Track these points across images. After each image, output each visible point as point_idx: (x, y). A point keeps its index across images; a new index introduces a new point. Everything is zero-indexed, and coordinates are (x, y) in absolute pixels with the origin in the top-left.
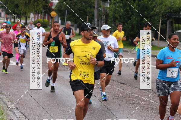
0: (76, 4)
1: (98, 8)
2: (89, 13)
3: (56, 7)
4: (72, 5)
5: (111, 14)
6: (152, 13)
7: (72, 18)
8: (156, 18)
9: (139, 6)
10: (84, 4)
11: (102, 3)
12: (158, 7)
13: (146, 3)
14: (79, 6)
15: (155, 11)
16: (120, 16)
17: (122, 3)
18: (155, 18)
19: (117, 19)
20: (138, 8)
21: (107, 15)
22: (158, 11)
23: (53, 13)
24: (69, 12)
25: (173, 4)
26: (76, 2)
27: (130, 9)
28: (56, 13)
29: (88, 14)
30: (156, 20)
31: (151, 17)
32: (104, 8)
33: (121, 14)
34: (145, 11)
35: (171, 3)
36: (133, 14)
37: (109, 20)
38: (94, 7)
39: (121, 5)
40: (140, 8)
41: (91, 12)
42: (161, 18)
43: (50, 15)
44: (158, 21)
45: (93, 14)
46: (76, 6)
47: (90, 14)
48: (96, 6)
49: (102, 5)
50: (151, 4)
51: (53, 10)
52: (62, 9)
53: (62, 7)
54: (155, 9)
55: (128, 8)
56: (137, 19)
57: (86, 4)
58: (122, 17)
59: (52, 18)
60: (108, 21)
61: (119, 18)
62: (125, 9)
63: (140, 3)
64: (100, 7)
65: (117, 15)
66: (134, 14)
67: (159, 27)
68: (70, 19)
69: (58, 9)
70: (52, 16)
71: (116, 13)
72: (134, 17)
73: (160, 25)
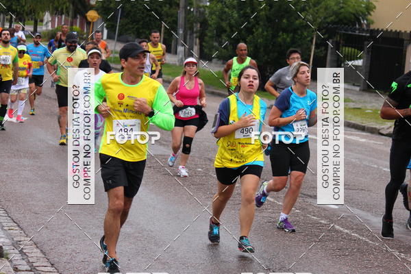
1: (185, 7)
2: (168, 16)
5: (212, 21)
6: (297, 22)
7: (131, 26)
8: (305, 34)
9: (271, 6)
12: (311, 11)
16: (231, 26)
18: (302, 33)
19: (225, 31)
20: (270, 10)
21: (204, 24)
22: (310, 18)
23: (92, 15)
24: (125, 14)
25: (341, 5)
27: (252, 12)
28: (99, 14)
29: (165, 19)
30: (306, 37)
31: (295, 31)
32: (199, 7)
33: (233, 21)
34: (282, 17)
35: (338, 3)
36: (258, 23)
37: (209, 34)
38: (178, 5)
40: (273, 10)
41: (172, 16)
42: (315, 33)
43: (86, 17)
44: (309, 39)
45: (175, 19)
47: (170, 20)
48: (182, 3)
49: (194, 1)
50: (295, 4)
51: (92, 8)
53: (111, 2)
54: (303, 14)
56: (265, 33)
58: (234, 29)
59: (89, 23)
60: (206, 35)
61: (228, 29)
62: (241, 12)
64: (191, 4)
65: (224, 24)
66: (261, 23)
67: (311, 51)
68: (126, 27)
69: (103, 7)
70: (89, 19)
71: (222, 20)
72: (261, 30)
73: (313, 47)
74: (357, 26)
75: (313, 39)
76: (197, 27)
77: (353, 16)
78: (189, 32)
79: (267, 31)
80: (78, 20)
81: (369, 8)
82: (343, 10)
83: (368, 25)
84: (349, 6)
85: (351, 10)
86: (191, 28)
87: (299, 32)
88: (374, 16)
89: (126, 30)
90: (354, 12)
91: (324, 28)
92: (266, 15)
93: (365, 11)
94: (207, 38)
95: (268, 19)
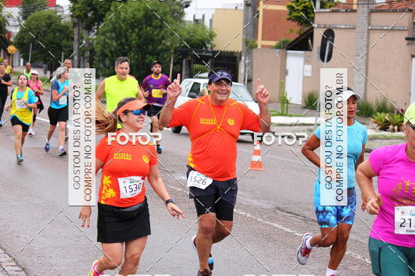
0: (45, 35)
1: (78, 40)
2: (66, 47)
3: (16, 38)
4: (39, 35)
5: (98, 49)
6: (159, 47)
7: (39, 56)
8: (166, 56)
9: (140, 37)
10: (57, 34)
11: (84, 33)
12: (169, 39)
13: (151, 32)
14: (50, 36)
15: (164, 45)
16: (112, 52)
17: (115, 32)
18: (163, 56)
19: (108, 56)
20: (139, 40)
21: (92, 51)
22: (168, 44)
23: (11, 49)
24: (35, 47)
25: (192, 34)
26: (46, 31)
27: (126, 41)
28: (16, 48)
29: (64, 49)
30: (166, 58)
31: (158, 54)
32: (88, 40)
33: (113, 49)
34: (149, 44)
35: (189, 33)
36: (131, 49)
37: (97, 59)
38: (73, 39)
39: (114, 35)
40: (141, 39)
41: (69, 47)
42: (173, 55)
43: (7, 51)
44: (168, 59)
45: (71, 49)
46: (46, 37)
47: (67, 50)
48: (76, 37)
49: (85, 36)
50: (158, 35)
51: (11, 43)
52: (25, 41)
53: (24, 39)
54: (163, 42)
55: (124, 40)
56: (136, 56)
57: (60, 35)
58: (114, 54)
59: (9, 55)
60: (94, 60)
61: (110, 55)
62: (119, 42)
63: (141, 32)
64: (82, 38)
65: (106, 51)
66: (133, 49)
67: (170, 68)
68: (36, 57)
69: (19, 42)
70: (10, 52)
71: (105, 48)
72: (133, 54)
73: (172, 65)
74: (204, 49)
75: (170, 59)
76: (87, 54)
77: (200, 42)
78: (82, 58)
79: (138, 55)
80: (2, 53)
81: (212, 36)
82: (193, 38)
83: (212, 48)
84: (197, 34)
85: (199, 38)
86: (83, 55)
87: (161, 55)
88: (215, 41)
89: (36, 58)
90: (201, 38)
91: (178, 51)
92: (137, 43)
93: (208, 37)
94: (95, 62)
95: (138, 46)
